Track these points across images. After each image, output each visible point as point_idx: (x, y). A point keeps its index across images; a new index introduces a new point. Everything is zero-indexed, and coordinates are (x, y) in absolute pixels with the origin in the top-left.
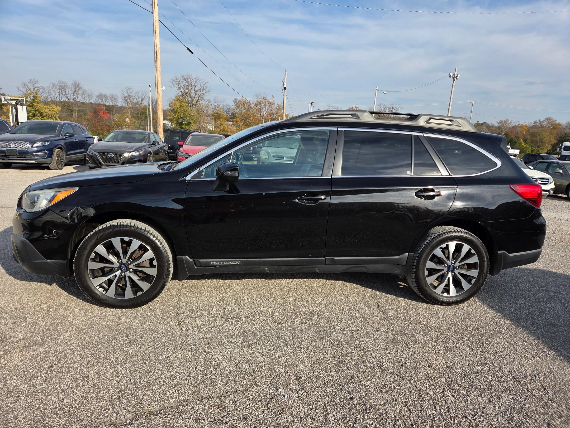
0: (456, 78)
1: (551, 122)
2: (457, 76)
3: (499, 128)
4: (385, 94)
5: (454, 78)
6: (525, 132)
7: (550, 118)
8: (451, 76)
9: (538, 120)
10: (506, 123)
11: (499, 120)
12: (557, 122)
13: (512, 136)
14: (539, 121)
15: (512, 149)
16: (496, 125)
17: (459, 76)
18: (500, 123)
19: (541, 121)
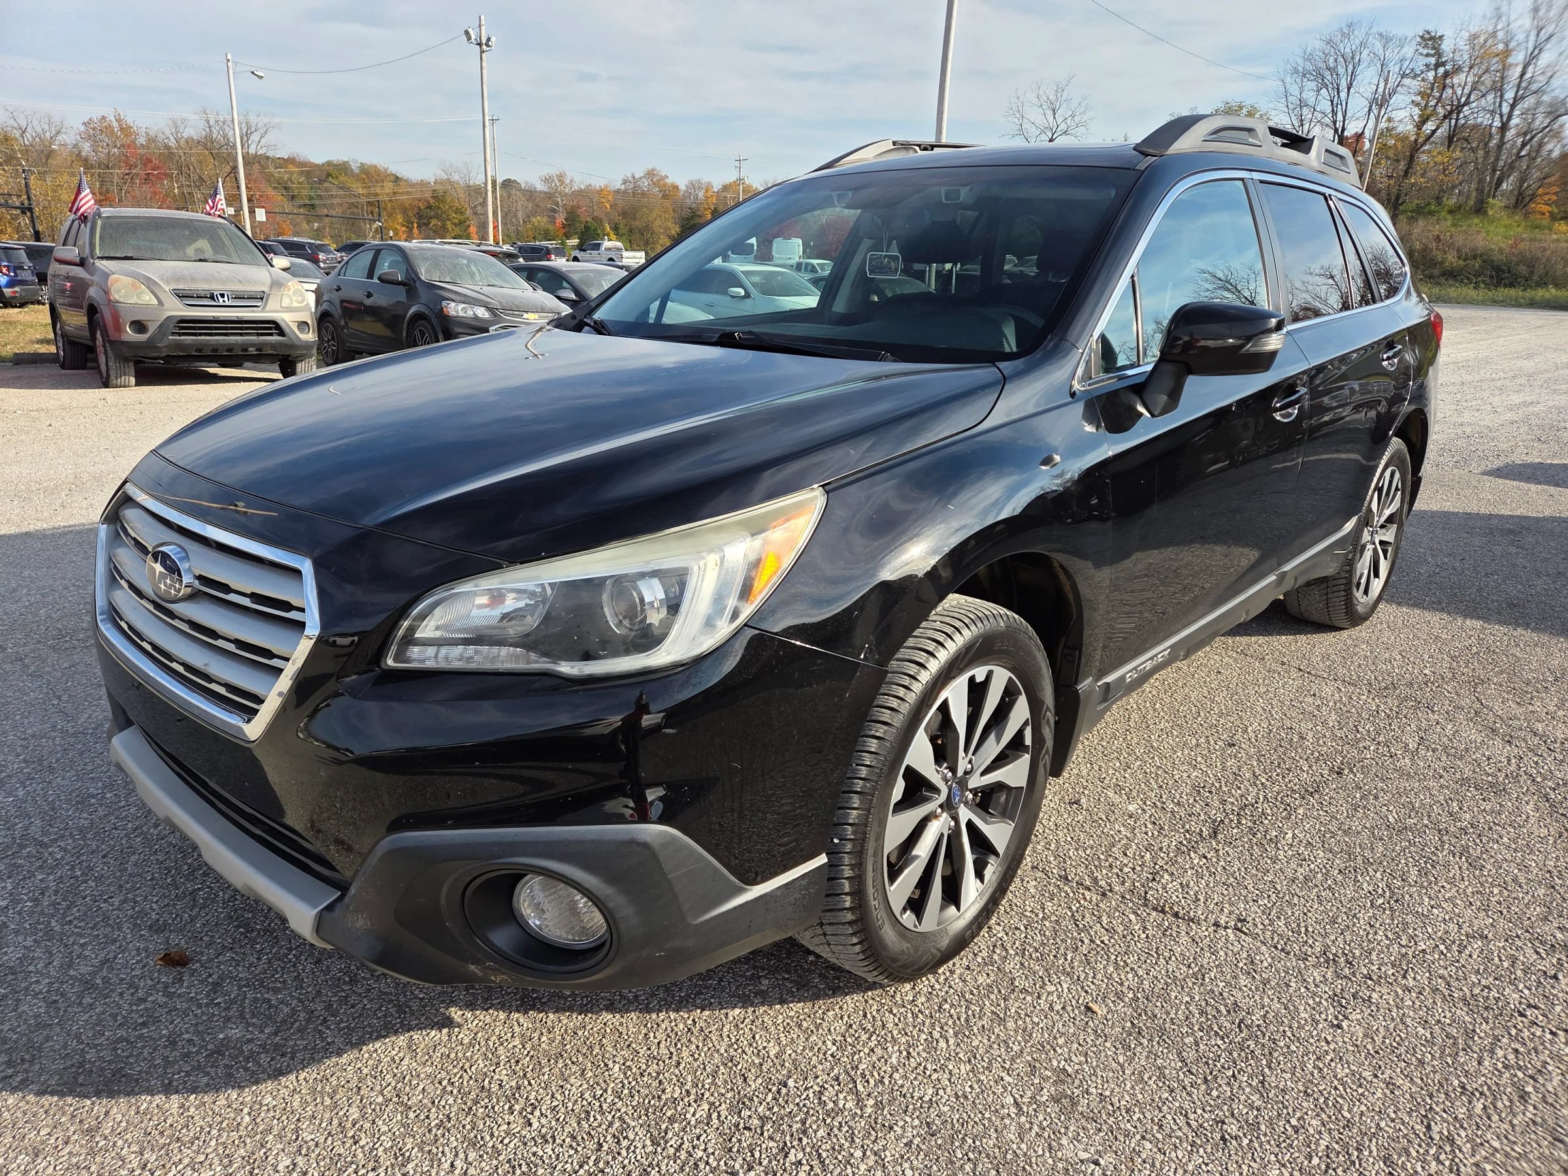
0: (487, 45)
1: (659, 181)
2: (489, 39)
3: (549, 196)
4: (261, 77)
5: (480, 44)
6: (608, 206)
7: (653, 170)
8: (473, 37)
9: (629, 175)
10: (562, 182)
11: (545, 174)
12: (669, 181)
13: (584, 216)
14: (633, 177)
15: (626, 250)
16: (540, 187)
17: (493, 39)
18: (547, 180)
19: (637, 177)
